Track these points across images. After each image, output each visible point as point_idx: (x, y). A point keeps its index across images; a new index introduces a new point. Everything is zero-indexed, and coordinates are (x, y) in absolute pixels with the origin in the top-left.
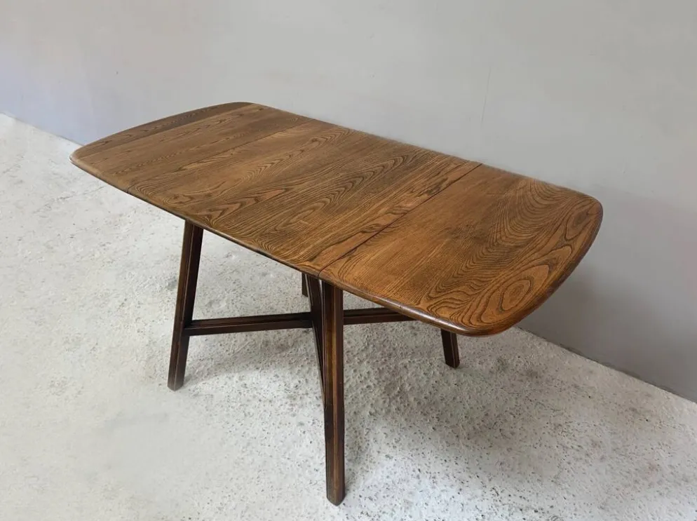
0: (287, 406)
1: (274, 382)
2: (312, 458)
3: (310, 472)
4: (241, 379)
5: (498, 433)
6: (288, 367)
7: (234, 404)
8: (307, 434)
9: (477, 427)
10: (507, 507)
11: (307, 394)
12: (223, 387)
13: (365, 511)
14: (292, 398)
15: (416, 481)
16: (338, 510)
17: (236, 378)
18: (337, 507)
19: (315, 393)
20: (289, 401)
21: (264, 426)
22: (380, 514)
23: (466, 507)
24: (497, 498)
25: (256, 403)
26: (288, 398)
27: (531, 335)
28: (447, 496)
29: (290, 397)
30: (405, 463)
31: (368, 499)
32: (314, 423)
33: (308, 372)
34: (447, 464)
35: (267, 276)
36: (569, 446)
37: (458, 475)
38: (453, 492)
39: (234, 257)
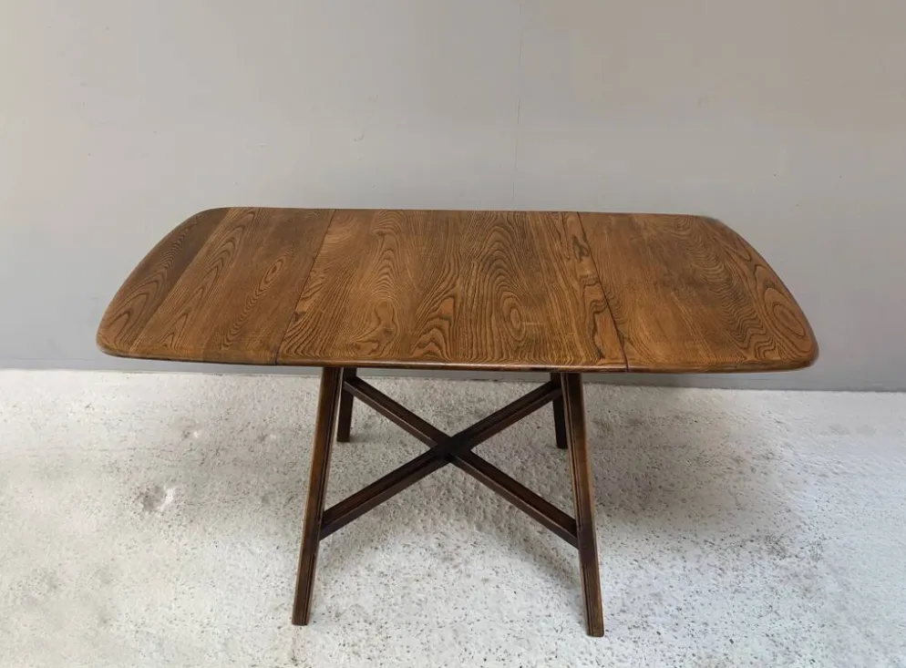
0: (453, 571)
1: (410, 553)
2: (532, 607)
3: (545, 621)
4: (369, 569)
5: (660, 492)
6: (408, 530)
7: (393, 601)
8: (503, 587)
9: (640, 494)
10: (729, 550)
11: (459, 547)
12: (358, 589)
13: (630, 625)
14: (448, 558)
15: (642, 571)
16: (607, 639)
17: (363, 572)
18: (603, 638)
19: (466, 542)
20: (447, 564)
21: (451, 604)
22: (645, 619)
23: (702, 570)
24: (716, 547)
25: (416, 586)
26: (443, 562)
27: (599, 386)
28: (679, 569)
29: (445, 559)
30: (617, 560)
31: (621, 614)
32: (497, 573)
33: (435, 524)
34: (651, 542)
35: (267, 439)
36: (721, 472)
37: (669, 546)
38: (679, 562)
39: (196, 434)
